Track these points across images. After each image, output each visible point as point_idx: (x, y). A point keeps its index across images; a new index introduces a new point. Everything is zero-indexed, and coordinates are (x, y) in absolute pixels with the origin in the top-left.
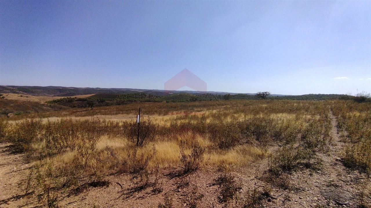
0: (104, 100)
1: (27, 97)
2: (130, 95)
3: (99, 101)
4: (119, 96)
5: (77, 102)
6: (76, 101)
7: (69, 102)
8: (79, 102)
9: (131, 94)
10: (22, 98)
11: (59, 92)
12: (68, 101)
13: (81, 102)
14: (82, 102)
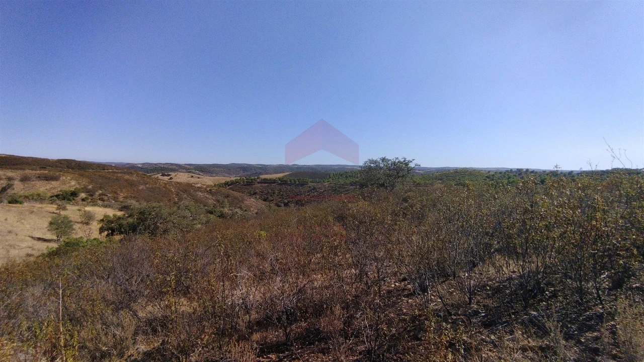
0: (305, 182)
1: (199, 178)
2: (350, 174)
3: (298, 183)
4: (331, 176)
5: (259, 185)
6: (258, 183)
7: (248, 185)
8: (263, 185)
9: (351, 172)
10: (192, 179)
11: (241, 172)
12: (245, 183)
13: (266, 185)
14: (268, 186)
